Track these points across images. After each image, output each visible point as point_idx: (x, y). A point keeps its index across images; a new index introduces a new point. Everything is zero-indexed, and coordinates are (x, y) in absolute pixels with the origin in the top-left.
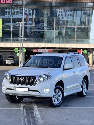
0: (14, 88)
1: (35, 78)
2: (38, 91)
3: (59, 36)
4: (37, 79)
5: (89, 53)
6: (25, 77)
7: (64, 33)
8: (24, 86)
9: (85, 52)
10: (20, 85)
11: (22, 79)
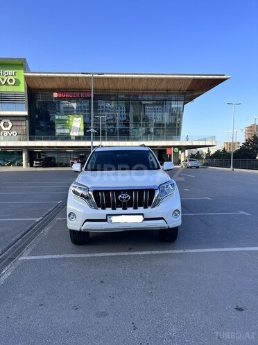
0: (108, 217)
1: (152, 191)
2: (162, 218)
3: (147, 134)
4: (157, 193)
5: (180, 152)
6: (130, 192)
7: (152, 130)
8: (130, 210)
9: (176, 150)
10: (119, 210)
11: (124, 196)
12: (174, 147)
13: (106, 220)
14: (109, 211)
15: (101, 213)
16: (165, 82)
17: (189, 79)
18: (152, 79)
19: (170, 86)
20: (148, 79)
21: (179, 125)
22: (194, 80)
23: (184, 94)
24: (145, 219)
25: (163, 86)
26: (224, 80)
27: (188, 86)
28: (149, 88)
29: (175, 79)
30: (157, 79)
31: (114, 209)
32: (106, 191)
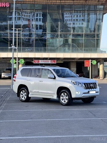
8: (92, 90)
13: (88, 93)
14: (88, 90)
15: (87, 91)
21: (98, 36)
24: (96, 92)
31: (89, 89)
32: (87, 83)
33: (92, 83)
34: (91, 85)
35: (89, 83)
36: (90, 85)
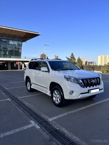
0: (89, 91)
12: (20, 61)
16: (14, 32)
17: (25, 32)
18: (8, 29)
19: (16, 34)
20: (6, 29)
22: (27, 33)
23: (22, 38)
24: (100, 90)
25: (13, 33)
26: (39, 35)
27: (24, 35)
28: (6, 33)
29: (19, 31)
30: (10, 30)
31: (90, 87)
32: (86, 79)
33: (94, 79)
34: (93, 81)
35: (90, 79)
36: (91, 80)
